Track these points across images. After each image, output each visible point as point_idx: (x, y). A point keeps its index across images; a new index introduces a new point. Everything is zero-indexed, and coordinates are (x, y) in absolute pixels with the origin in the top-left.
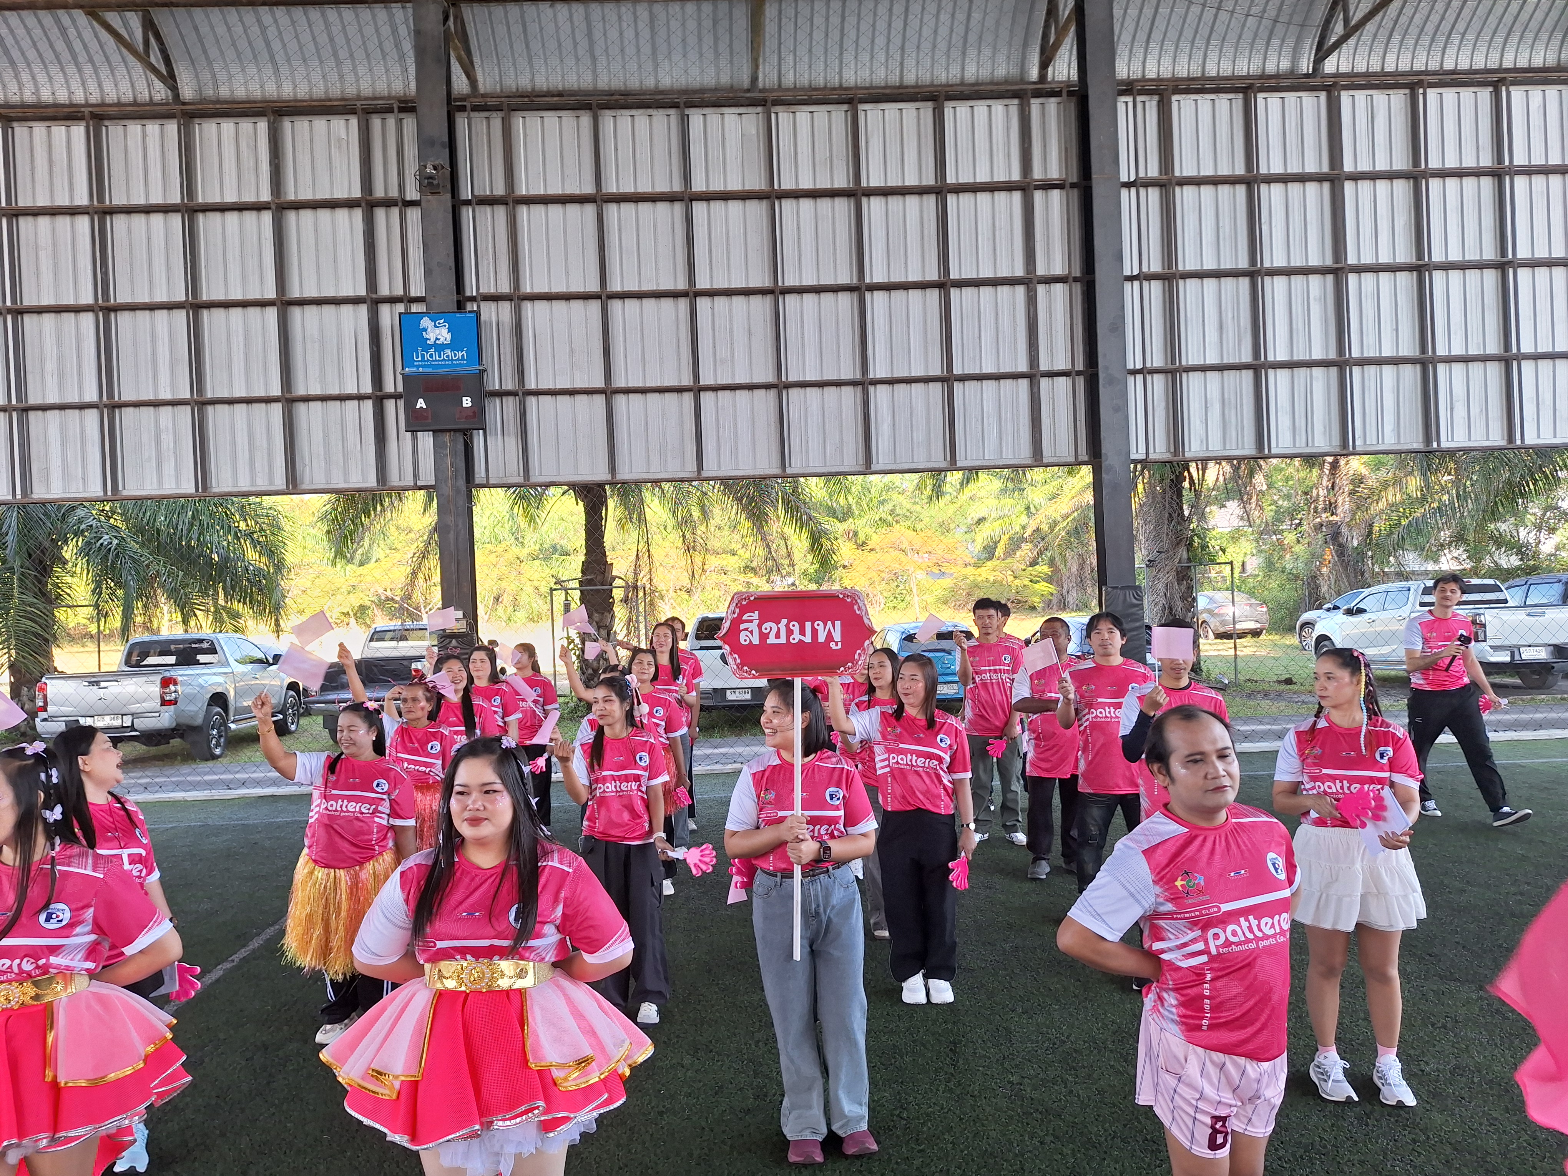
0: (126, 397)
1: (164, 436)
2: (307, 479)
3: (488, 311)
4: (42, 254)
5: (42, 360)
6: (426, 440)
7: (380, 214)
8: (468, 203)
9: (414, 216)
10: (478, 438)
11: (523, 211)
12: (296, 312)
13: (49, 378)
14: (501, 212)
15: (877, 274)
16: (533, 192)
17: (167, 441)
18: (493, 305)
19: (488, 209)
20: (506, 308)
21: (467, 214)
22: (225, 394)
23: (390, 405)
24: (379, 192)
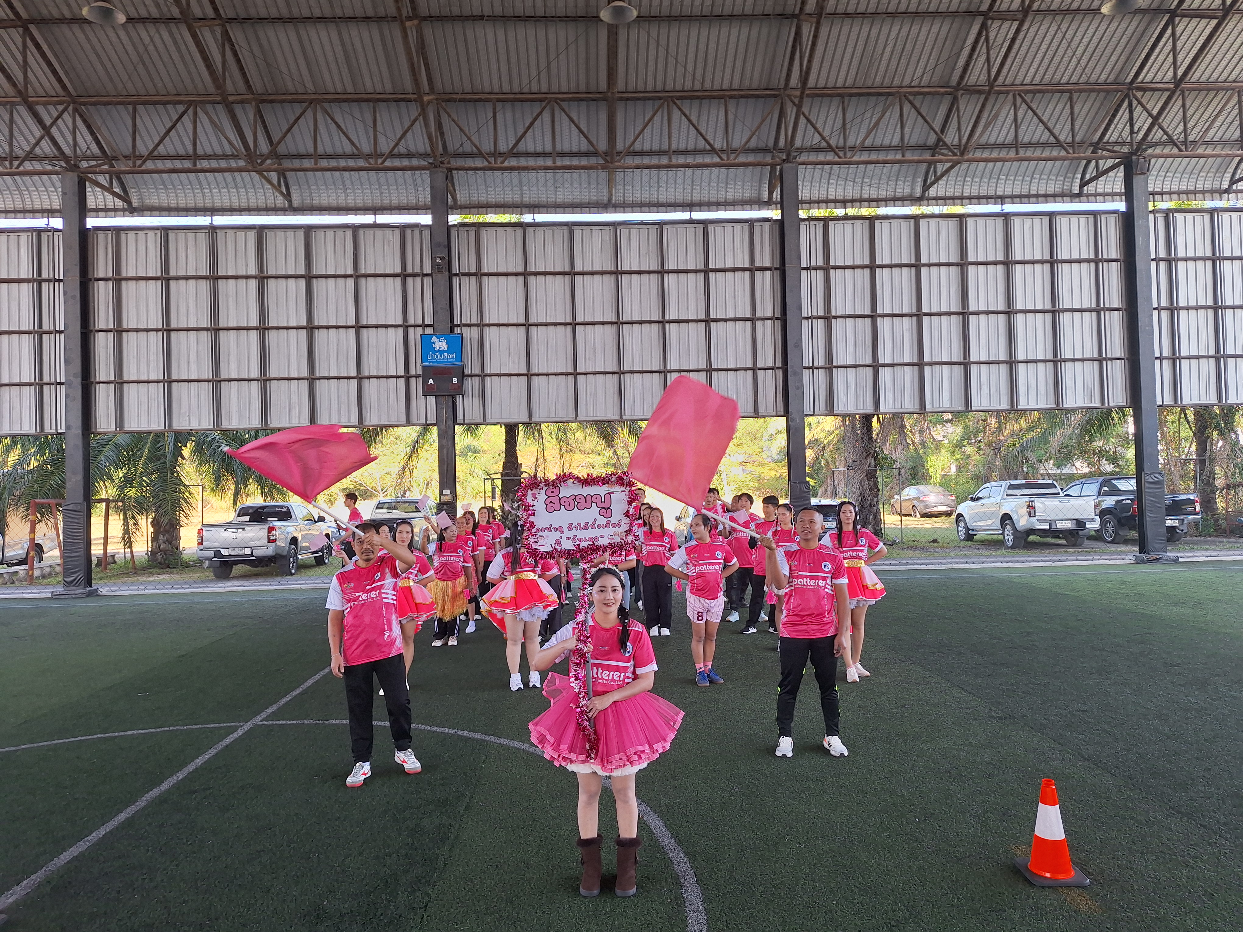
0: (273, 375)
1: (292, 396)
2: (368, 420)
3: (466, 331)
4: (230, 299)
5: (229, 355)
6: (432, 400)
7: (410, 280)
8: (457, 275)
9: (428, 281)
10: (459, 399)
11: (485, 279)
12: (364, 331)
13: (232, 364)
14: (473, 279)
15: (672, 315)
16: (490, 271)
17: (294, 399)
18: (468, 329)
19: (467, 278)
20: (475, 330)
21: (456, 280)
22: (326, 375)
23: (413, 381)
24: (409, 270)
